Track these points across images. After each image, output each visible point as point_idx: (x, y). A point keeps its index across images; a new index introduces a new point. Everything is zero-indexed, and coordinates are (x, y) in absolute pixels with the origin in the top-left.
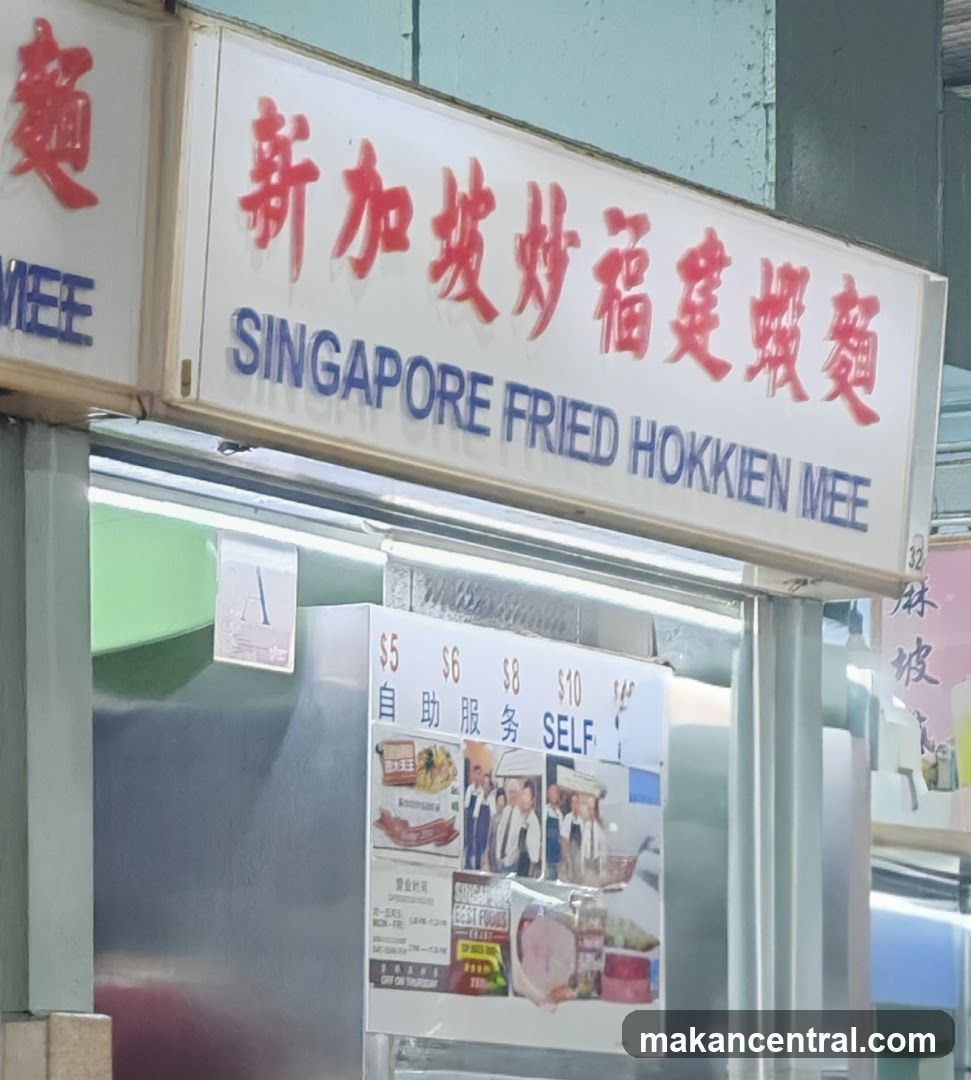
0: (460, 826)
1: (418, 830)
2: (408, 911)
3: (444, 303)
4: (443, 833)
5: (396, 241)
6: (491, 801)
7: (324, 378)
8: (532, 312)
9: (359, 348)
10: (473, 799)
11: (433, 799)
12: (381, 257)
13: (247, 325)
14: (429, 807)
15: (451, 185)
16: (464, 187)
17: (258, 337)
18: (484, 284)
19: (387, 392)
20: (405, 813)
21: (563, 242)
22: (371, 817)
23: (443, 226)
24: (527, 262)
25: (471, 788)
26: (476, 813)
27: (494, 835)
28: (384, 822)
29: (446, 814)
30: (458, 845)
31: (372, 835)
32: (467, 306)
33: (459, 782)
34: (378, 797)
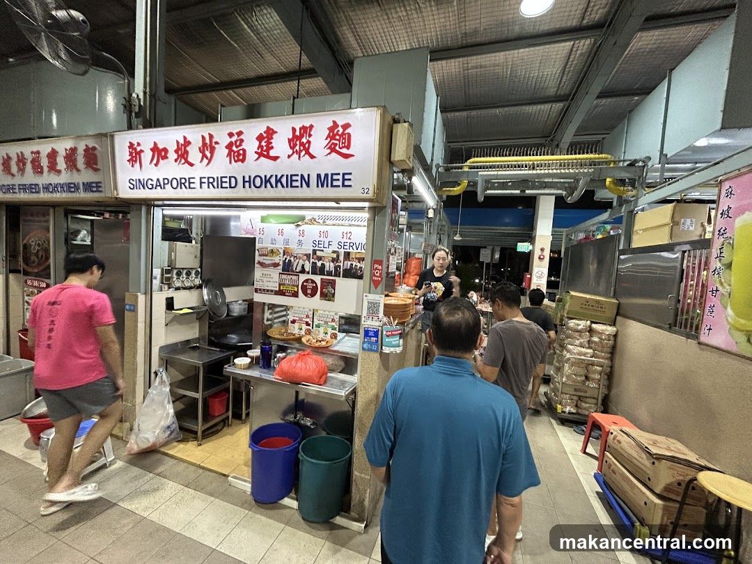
0: (281, 263)
1: (268, 265)
2: (265, 279)
3: (180, 165)
4: (276, 265)
5: (165, 157)
6: (292, 259)
7: (150, 187)
8: (205, 161)
9: (158, 180)
10: (286, 259)
11: (273, 258)
12: (161, 161)
13: (131, 181)
14: (272, 260)
15: (178, 142)
16: (182, 141)
17: (134, 183)
18: (190, 160)
19: (166, 186)
20: (264, 261)
21: (214, 144)
22: (256, 261)
23: (176, 151)
24: (202, 151)
25: (285, 257)
26: (287, 261)
27: (293, 266)
28: (259, 263)
29: (277, 262)
30: (281, 267)
31: (256, 265)
32: (186, 164)
33: (282, 255)
34: (257, 258)
